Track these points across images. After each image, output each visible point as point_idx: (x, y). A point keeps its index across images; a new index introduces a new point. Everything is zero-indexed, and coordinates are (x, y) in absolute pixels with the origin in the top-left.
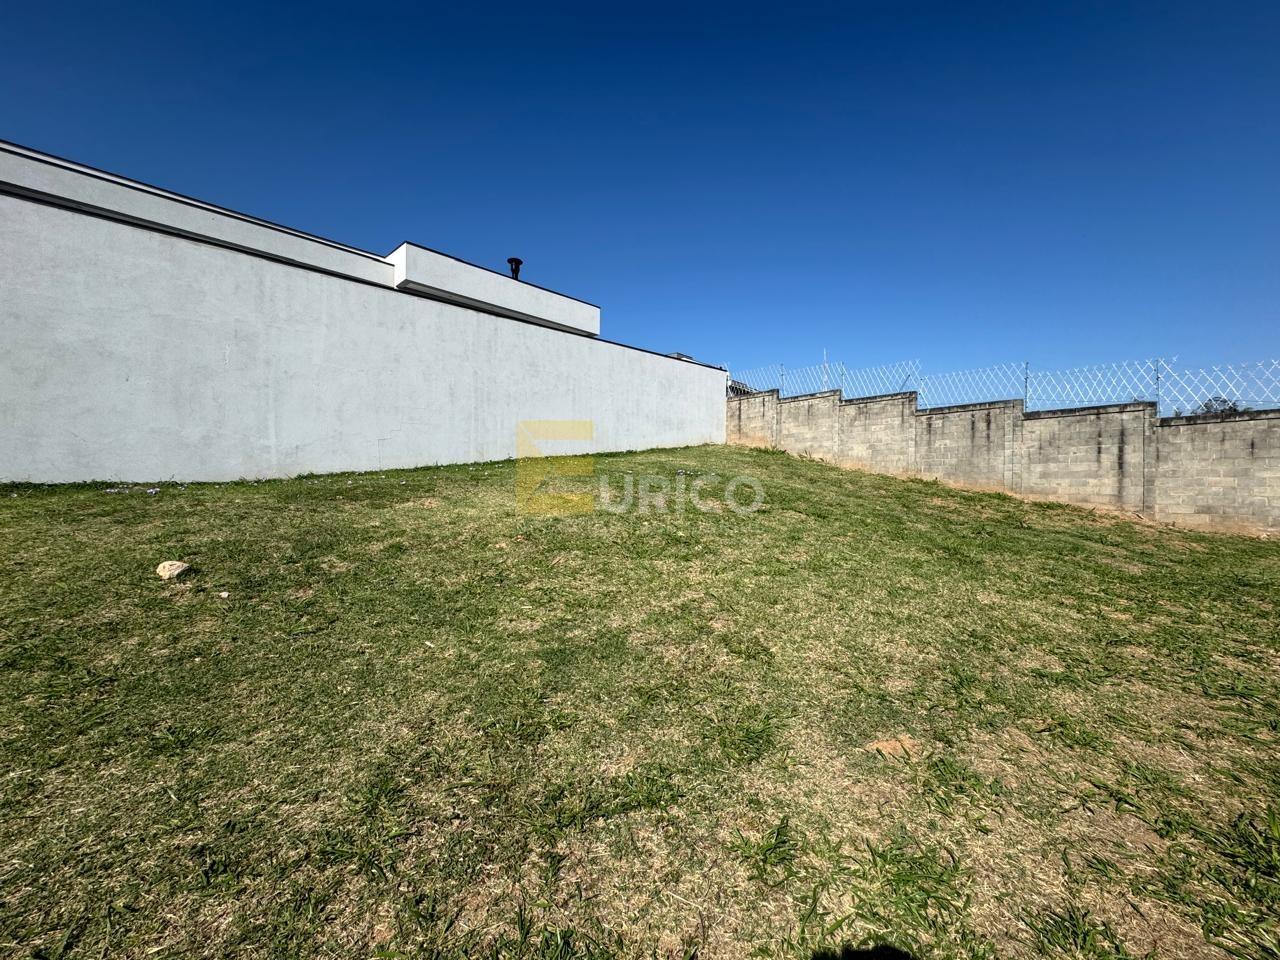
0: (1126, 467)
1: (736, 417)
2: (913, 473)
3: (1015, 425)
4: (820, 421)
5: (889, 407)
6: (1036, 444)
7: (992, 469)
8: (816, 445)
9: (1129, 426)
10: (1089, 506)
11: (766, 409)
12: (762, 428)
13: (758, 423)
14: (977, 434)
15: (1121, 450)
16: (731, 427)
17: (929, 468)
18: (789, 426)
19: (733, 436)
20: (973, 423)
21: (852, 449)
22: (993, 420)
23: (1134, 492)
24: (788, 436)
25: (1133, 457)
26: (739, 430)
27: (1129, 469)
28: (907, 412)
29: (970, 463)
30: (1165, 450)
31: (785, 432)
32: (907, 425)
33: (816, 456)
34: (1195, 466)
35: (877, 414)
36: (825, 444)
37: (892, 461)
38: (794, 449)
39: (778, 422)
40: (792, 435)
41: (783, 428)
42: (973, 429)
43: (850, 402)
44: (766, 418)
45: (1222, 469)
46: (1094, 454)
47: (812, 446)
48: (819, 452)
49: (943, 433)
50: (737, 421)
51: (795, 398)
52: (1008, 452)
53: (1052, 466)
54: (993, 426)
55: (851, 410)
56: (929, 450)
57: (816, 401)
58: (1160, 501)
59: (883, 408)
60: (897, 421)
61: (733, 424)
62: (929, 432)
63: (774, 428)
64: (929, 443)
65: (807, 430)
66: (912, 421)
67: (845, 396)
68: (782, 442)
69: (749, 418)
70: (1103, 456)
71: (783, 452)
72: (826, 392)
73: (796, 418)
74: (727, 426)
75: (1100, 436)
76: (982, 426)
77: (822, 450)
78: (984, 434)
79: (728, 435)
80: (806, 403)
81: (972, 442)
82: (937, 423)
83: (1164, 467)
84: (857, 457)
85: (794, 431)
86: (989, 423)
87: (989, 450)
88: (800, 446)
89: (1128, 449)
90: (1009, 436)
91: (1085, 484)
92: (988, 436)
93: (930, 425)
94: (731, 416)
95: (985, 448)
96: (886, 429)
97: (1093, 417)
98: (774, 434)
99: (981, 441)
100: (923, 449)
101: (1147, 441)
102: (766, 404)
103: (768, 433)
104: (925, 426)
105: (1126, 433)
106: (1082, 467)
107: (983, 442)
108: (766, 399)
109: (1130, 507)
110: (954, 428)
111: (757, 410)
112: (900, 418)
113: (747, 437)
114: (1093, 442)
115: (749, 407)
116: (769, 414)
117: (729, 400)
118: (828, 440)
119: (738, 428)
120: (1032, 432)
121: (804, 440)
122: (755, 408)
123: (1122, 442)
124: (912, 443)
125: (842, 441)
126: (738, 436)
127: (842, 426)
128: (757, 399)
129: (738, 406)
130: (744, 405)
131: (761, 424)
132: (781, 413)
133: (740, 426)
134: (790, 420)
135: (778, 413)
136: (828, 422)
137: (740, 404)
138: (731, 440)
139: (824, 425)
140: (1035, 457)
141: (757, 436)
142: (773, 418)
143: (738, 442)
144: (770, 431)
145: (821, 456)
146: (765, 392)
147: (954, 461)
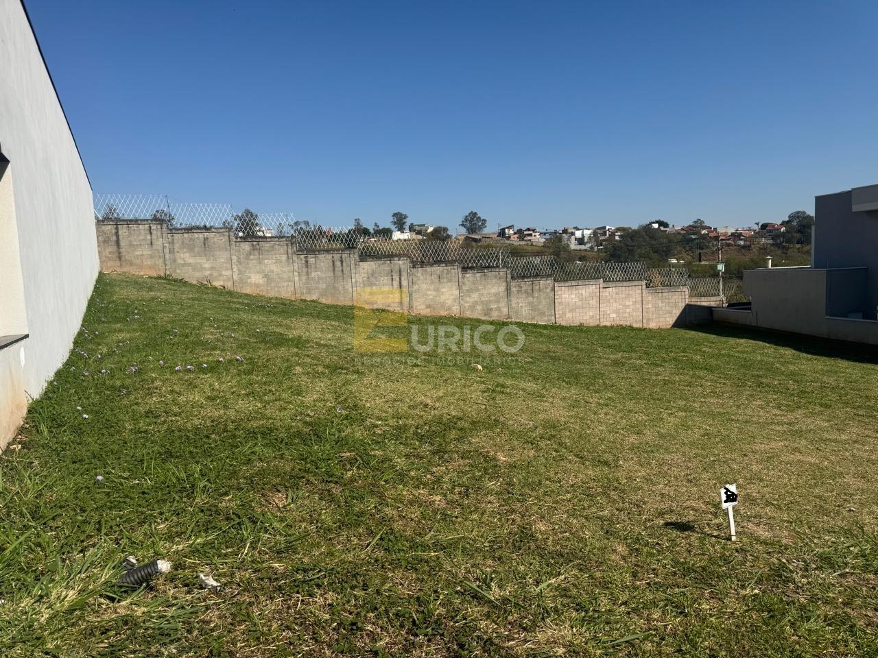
0: (402, 287)
1: (112, 243)
2: (299, 295)
3: (356, 265)
4: (217, 253)
5: (277, 247)
6: (366, 275)
7: (346, 291)
8: (215, 274)
9: (402, 267)
11: (154, 237)
12: (151, 257)
13: (146, 251)
14: (336, 269)
15: (400, 279)
16: (106, 254)
17: (309, 292)
18: (185, 257)
19: (110, 264)
20: (333, 261)
21: (250, 278)
22: (343, 259)
23: (406, 300)
24: (184, 265)
25: (404, 283)
26: (120, 258)
28: (290, 251)
29: (334, 287)
30: (415, 279)
31: (180, 261)
32: (291, 261)
33: (217, 284)
34: (424, 286)
35: (267, 251)
36: (224, 273)
37: (283, 287)
38: (192, 277)
39: (172, 251)
40: (189, 265)
41: (177, 257)
42: (333, 265)
43: (243, 239)
44: (154, 247)
45: (432, 287)
46: (390, 282)
47: (211, 275)
48: (219, 280)
49: (316, 267)
50: (114, 247)
51: (189, 229)
52: (353, 280)
54: (344, 264)
55: (246, 246)
56: (308, 279)
57: (212, 235)
58: (415, 304)
59: (273, 247)
60: (284, 257)
61: (108, 250)
62: (307, 266)
63: (167, 256)
64: (308, 274)
65: (204, 261)
66: (295, 258)
68: (178, 271)
69: (131, 245)
70: (394, 282)
71: (181, 280)
72: (221, 228)
73: (191, 249)
74: (99, 252)
75: (392, 272)
76: (338, 264)
77: (222, 278)
78: (340, 269)
79: (101, 262)
80: (201, 235)
81: (334, 274)
83: (416, 287)
84: (255, 284)
85: (191, 261)
86: (342, 262)
87: (343, 279)
88: (198, 274)
89: (403, 278)
90: (353, 271)
92: (342, 271)
93: (307, 262)
94: (105, 242)
95: (341, 278)
96: (276, 262)
97: (389, 262)
98: (168, 263)
100: (304, 278)
101: (409, 275)
102: (154, 232)
103: (160, 262)
104: (303, 262)
105: (402, 270)
107: (340, 273)
108: (153, 227)
109: (405, 308)
110: (322, 264)
111: (141, 237)
112: (286, 256)
113: (131, 264)
114: (390, 275)
115: (130, 233)
116: (159, 243)
117: (99, 222)
118: (227, 269)
119: (117, 254)
120: (364, 269)
121: (202, 269)
122: (139, 235)
123: (400, 275)
124: (296, 273)
125: (239, 270)
126: (118, 263)
127: (239, 258)
128: (141, 227)
129: (114, 231)
130: (123, 231)
131: (149, 253)
132: (173, 243)
133: (119, 253)
134: (185, 250)
135: (169, 243)
136: (225, 255)
137: (117, 228)
138: (107, 268)
139: (222, 257)
140: (366, 283)
141: (145, 263)
142: (164, 247)
143: (119, 270)
144: (161, 260)
145: (221, 283)
146: (152, 220)
147: (324, 286)
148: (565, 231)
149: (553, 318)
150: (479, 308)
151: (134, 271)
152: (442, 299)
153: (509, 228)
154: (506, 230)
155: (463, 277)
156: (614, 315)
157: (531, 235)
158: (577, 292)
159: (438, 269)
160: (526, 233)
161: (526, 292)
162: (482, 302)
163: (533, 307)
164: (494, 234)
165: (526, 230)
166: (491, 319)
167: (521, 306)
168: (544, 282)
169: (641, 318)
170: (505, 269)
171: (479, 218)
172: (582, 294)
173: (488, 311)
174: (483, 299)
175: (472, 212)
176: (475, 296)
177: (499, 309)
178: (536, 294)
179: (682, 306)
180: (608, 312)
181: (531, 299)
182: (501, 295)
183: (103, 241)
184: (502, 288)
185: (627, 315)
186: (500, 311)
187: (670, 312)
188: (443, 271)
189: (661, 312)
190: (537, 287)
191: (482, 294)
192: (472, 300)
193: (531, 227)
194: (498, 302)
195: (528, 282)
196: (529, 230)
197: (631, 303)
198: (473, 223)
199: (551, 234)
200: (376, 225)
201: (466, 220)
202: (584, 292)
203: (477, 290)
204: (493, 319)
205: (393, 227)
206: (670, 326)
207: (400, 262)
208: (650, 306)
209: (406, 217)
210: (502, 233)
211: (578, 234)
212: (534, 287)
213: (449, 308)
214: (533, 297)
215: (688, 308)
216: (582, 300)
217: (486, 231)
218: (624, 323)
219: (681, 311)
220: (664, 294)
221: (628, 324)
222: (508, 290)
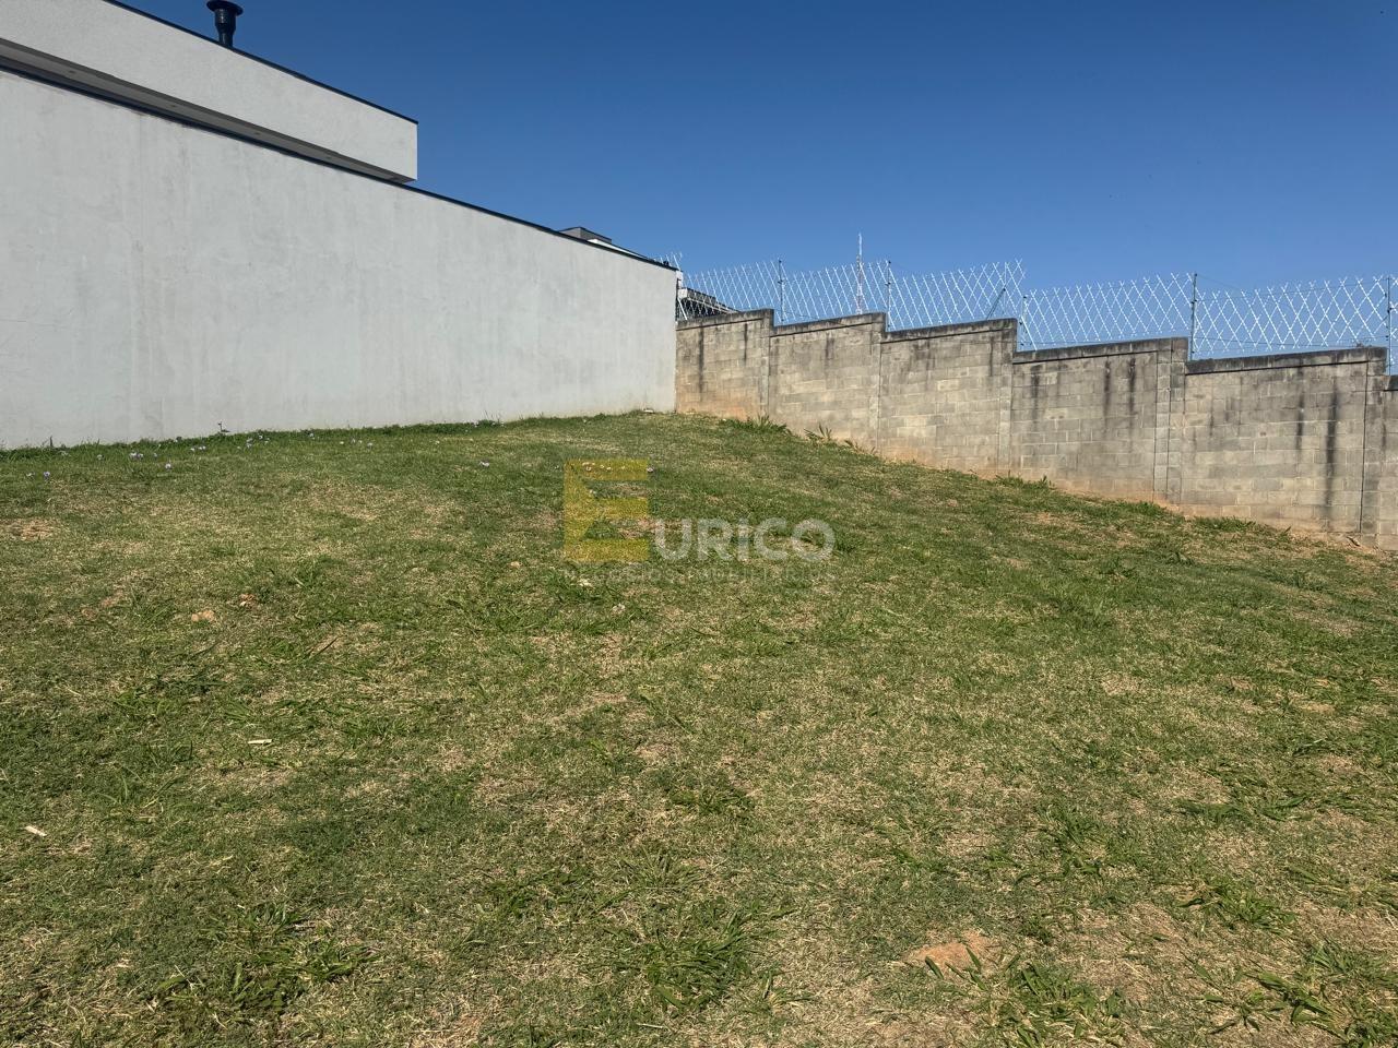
0: (1338, 457)
1: (694, 360)
2: (1006, 468)
3: (1174, 384)
4: (847, 370)
5: (967, 347)
6: (1206, 417)
7: (1135, 459)
8: (839, 415)
9: (1346, 388)
10: (1281, 525)
11: (750, 345)
12: (743, 383)
13: (734, 373)
14: (1115, 399)
15: (1332, 429)
16: (685, 380)
17: (1034, 460)
18: (793, 381)
19: (689, 397)
20: (1108, 377)
21: (901, 424)
22: (1139, 371)
23: (1348, 500)
24: (789, 398)
25: (1348, 442)
26: (701, 386)
27: (1343, 463)
28: (998, 355)
29: (1102, 450)
30: (1395, 430)
31: (784, 391)
32: (997, 380)
33: (840, 437)
35: (945, 358)
36: (855, 414)
37: (971, 446)
38: (799, 422)
39: (772, 372)
40: (797, 397)
41: (781, 382)
42: (1107, 389)
43: (901, 335)
44: (750, 364)
46: (1291, 438)
47: (831, 418)
48: (844, 429)
49: (1058, 396)
50: (696, 368)
51: (803, 327)
52: (1161, 431)
53: (1229, 456)
54: (1139, 384)
55: (902, 351)
56: (1035, 427)
57: (841, 333)
58: (1384, 516)
59: (958, 348)
60: (981, 373)
61: (688, 373)
62: (1035, 394)
63: (765, 382)
64: (1035, 414)
65: (823, 388)
66: (1007, 372)
67: (893, 326)
68: (779, 411)
69: (718, 362)
70: (1306, 439)
71: (781, 429)
72: (859, 317)
73: (804, 364)
74: (677, 377)
75: (1301, 405)
76: (1120, 383)
77: (849, 425)
78: (1125, 398)
79: (678, 395)
80: (823, 336)
81: (1106, 412)
82: (1049, 377)
83: (1393, 459)
84: (911, 439)
85: (800, 389)
86: (1132, 377)
88: (809, 418)
89: (1342, 427)
90: (1163, 404)
91: (1277, 488)
92: (1131, 403)
93: (1036, 381)
94: (685, 358)
95: (1125, 424)
96: (962, 386)
97: (1292, 372)
98: (765, 395)
99: (1120, 411)
100: (1024, 424)
101: (1370, 414)
102: (751, 336)
103: (754, 393)
104: (1028, 382)
105: (1342, 400)
106: (1271, 459)
107: (1123, 411)
108: (751, 327)
109: (1342, 527)
110: (1076, 387)
111: (732, 348)
112: (987, 367)
113: (715, 398)
114: (1292, 415)
115: (718, 341)
116: (756, 355)
118: (860, 406)
119: (697, 381)
120: (1200, 397)
121: (819, 406)
122: (730, 344)
123: (1334, 416)
124: (1005, 413)
125: (884, 408)
126: (698, 396)
127: (886, 381)
128: (733, 326)
129: (698, 339)
130: (709, 339)
131: (740, 375)
132: (777, 353)
133: (701, 378)
134: (794, 367)
135: (770, 355)
136: (861, 373)
137: (702, 334)
138: (684, 405)
139: (854, 378)
140: (1203, 440)
141: (733, 396)
142: (763, 363)
143: (698, 409)
144: (756, 389)
145: (847, 436)
146: (749, 313)
147: (1075, 446)
151: (716, 410)
207: (1339, 372)
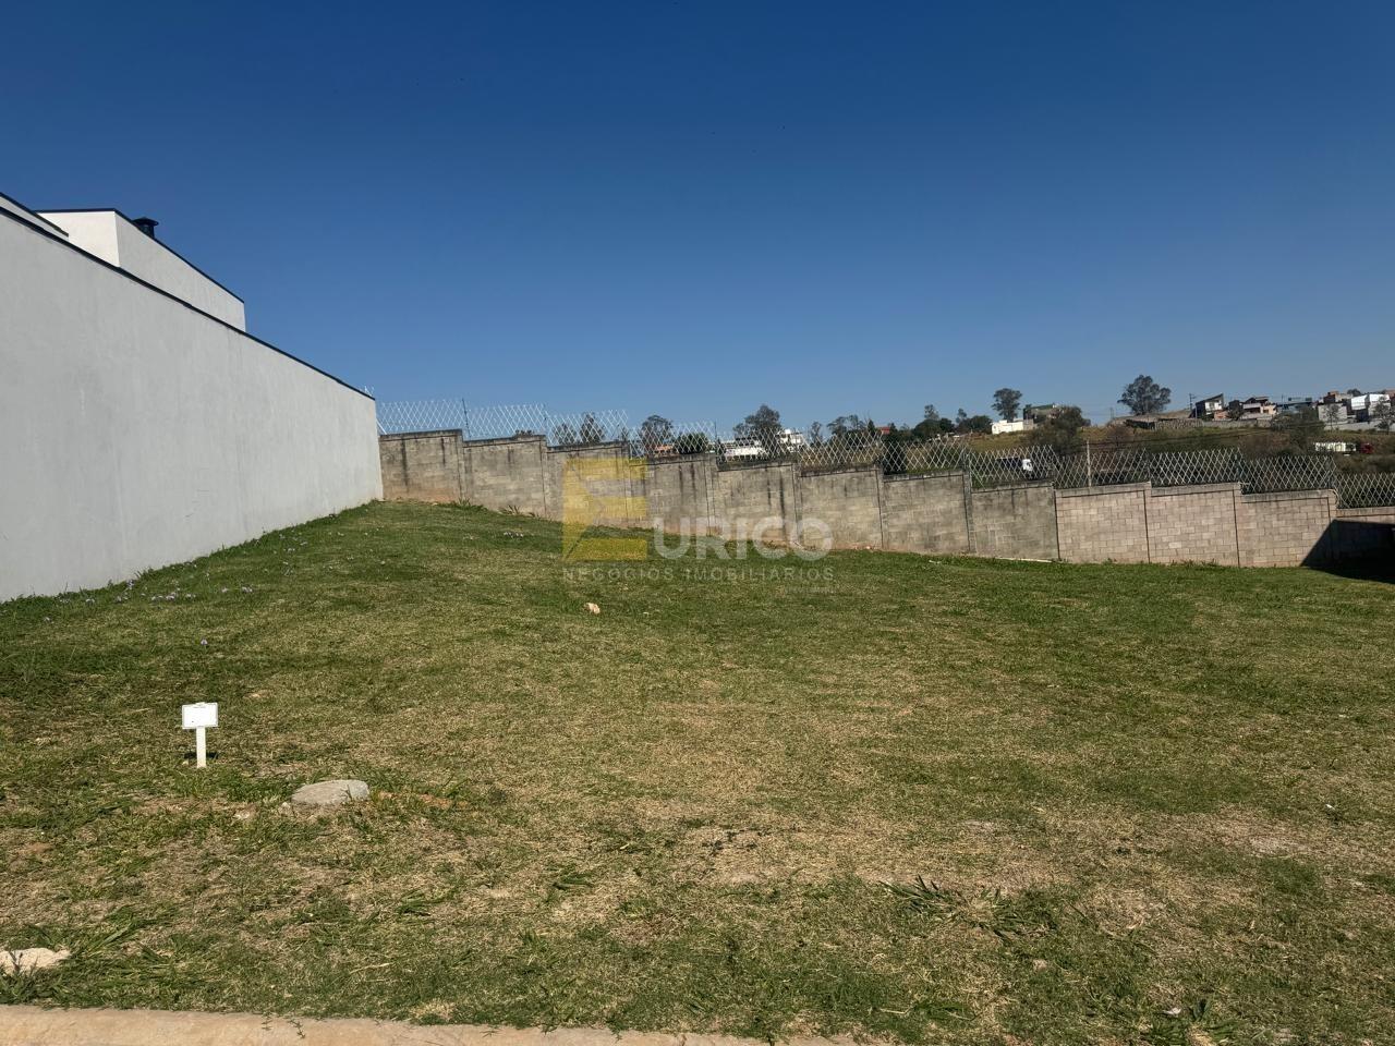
0: (785, 506)
1: (398, 464)
3: (713, 476)
4: (525, 470)
5: (602, 456)
6: (729, 491)
8: (522, 497)
9: (785, 476)
11: (447, 453)
12: (444, 478)
13: (438, 472)
14: (685, 484)
15: (782, 495)
16: (391, 477)
18: (484, 477)
19: (396, 489)
20: (681, 474)
22: (696, 470)
24: (483, 488)
25: (789, 500)
26: (406, 481)
27: (788, 509)
29: (682, 510)
30: (805, 494)
31: (478, 483)
33: (524, 511)
34: (821, 504)
36: (534, 496)
38: (493, 503)
39: (468, 470)
40: (490, 487)
41: (475, 478)
42: (681, 479)
43: (558, 449)
44: (449, 465)
45: (834, 505)
46: (766, 500)
47: (517, 499)
48: (526, 506)
49: (656, 483)
50: (401, 469)
51: (489, 442)
53: (741, 509)
54: (696, 476)
55: (562, 458)
57: (519, 446)
59: (596, 457)
61: (393, 472)
63: (463, 477)
64: (645, 493)
65: (508, 481)
68: (476, 496)
69: (420, 465)
70: (773, 500)
71: (479, 507)
72: (531, 437)
73: (492, 465)
74: (383, 476)
75: (768, 484)
76: (688, 476)
77: (530, 503)
78: (691, 483)
79: (385, 487)
80: (505, 448)
81: (682, 491)
83: (807, 506)
85: (492, 481)
86: (693, 474)
87: (695, 497)
88: (501, 499)
89: (786, 493)
90: (710, 486)
92: (694, 486)
95: (692, 496)
97: (764, 470)
98: (463, 485)
99: (688, 490)
101: (795, 487)
102: (447, 447)
103: (454, 485)
105: (785, 481)
106: (759, 509)
107: (690, 490)
108: (447, 440)
110: (665, 478)
111: (432, 454)
113: (420, 488)
114: (765, 489)
115: (418, 449)
116: (453, 460)
117: (383, 438)
118: (537, 491)
119: (403, 477)
120: (725, 482)
121: (507, 492)
122: (429, 451)
123: (782, 489)
125: (554, 492)
126: (404, 488)
127: (553, 476)
128: (432, 441)
129: (400, 448)
130: (410, 447)
131: (442, 473)
132: (470, 459)
133: (406, 476)
134: (485, 468)
135: (465, 460)
136: (535, 471)
137: (403, 444)
138: (392, 495)
139: (531, 474)
140: (729, 502)
141: (436, 487)
142: (459, 465)
143: (405, 497)
144: (456, 482)
145: (530, 510)
146: (444, 432)
147: (668, 509)
148: (1329, 399)
149: (1055, 551)
150: (915, 535)
151: (422, 497)
152: (851, 522)
153: (1212, 400)
154: (1207, 405)
155: (886, 488)
156: (1178, 545)
157: (1258, 410)
158: (1100, 504)
159: (843, 478)
160: (1246, 407)
161: (1001, 507)
162: (920, 526)
163: (1015, 533)
164: (1182, 412)
165: (1246, 403)
166: (935, 554)
167: (993, 532)
168: (1035, 491)
169: (1234, 549)
170: (961, 472)
171: (1156, 386)
172: (1110, 508)
173: (931, 542)
174: (921, 520)
175: (1141, 377)
176: (907, 517)
177: (950, 537)
178: (1020, 511)
179: (1322, 524)
180: (1165, 540)
181: (1010, 519)
182: (954, 512)
183: (388, 461)
184: (955, 502)
185: (1205, 544)
186: (953, 539)
187: (1297, 538)
188: (851, 480)
189: (1276, 538)
190: (1023, 499)
191: (920, 513)
192: (902, 523)
193: (1258, 395)
194: (949, 524)
195: (1004, 492)
196: (1253, 401)
197: (1211, 522)
198: (1144, 395)
199: (1299, 406)
200: (962, 413)
201: (1131, 392)
202: (1113, 503)
203: (911, 506)
204: (941, 553)
205: (992, 413)
206: (1298, 564)
207: (782, 469)
208: (1253, 526)
209: (1018, 395)
210: (1199, 410)
211: (1357, 403)
212: (1016, 500)
213: (863, 538)
214: (1015, 516)
215: (1337, 530)
216: (1110, 518)
217: (1169, 408)
218: (1196, 559)
219: (1320, 535)
220: (1282, 504)
221: (1208, 560)
222: (967, 508)
